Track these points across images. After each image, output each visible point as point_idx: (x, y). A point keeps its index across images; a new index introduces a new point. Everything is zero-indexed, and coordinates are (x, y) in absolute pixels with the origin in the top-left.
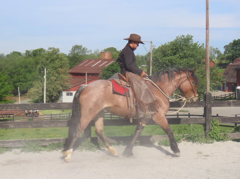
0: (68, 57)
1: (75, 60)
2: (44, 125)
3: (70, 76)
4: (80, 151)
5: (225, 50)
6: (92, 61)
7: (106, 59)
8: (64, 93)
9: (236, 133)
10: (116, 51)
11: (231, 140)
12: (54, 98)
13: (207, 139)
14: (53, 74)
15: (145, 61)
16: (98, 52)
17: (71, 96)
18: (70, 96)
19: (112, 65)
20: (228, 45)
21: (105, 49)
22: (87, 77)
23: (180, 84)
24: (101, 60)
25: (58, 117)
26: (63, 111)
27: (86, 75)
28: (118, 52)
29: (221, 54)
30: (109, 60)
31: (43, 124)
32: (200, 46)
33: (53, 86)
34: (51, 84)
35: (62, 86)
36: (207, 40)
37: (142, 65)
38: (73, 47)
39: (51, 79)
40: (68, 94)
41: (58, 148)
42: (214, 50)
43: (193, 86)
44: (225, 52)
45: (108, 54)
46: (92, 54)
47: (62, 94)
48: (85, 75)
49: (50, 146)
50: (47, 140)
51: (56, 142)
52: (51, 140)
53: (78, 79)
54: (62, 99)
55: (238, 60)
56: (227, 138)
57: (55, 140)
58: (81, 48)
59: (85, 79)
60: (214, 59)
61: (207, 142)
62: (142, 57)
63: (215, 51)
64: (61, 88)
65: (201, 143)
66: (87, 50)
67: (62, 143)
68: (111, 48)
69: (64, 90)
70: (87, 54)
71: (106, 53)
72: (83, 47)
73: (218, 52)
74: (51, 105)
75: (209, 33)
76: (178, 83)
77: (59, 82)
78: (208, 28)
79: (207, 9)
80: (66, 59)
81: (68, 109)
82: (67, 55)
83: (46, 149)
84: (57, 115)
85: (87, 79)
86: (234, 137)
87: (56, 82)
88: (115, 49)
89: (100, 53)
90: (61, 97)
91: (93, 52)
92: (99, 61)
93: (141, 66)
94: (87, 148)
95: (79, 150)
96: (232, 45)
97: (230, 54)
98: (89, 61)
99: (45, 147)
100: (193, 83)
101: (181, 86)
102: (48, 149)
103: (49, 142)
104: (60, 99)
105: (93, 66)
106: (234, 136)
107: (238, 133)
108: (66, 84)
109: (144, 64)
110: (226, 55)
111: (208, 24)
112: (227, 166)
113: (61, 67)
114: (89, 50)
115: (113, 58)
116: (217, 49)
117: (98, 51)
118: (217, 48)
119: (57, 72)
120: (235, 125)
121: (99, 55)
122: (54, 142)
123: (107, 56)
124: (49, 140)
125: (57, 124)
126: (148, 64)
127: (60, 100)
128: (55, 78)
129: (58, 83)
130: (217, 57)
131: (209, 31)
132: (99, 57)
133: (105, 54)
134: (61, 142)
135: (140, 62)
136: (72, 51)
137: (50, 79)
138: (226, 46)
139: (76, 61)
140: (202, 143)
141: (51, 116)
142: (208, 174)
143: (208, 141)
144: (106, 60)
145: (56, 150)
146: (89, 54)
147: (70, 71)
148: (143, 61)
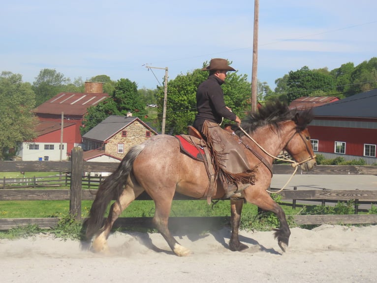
0: (33, 88)
1: (44, 93)
2: (6, 197)
3: (36, 118)
4: (63, 240)
5: (278, 86)
6: (72, 95)
7: (94, 92)
8: (25, 146)
9: (306, 216)
10: (110, 81)
11: (298, 226)
12: (8, 153)
13: (262, 225)
14: (8, 114)
15: (154, 98)
16: (80, 82)
17: (36, 150)
18: (34, 150)
19: (104, 103)
20: (282, 78)
21: (92, 78)
22: (64, 121)
23: (287, 142)
24: (86, 94)
25: (16, 183)
26: (24, 174)
27: (63, 117)
28: (113, 83)
29: (270, 92)
30: (98, 96)
31: (4, 195)
32: (241, 78)
33: (7, 133)
34: (4, 130)
35: (22, 133)
36: (254, 70)
37: (149, 104)
38: (41, 72)
39: (5, 122)
40: (31, 147)
41: (27, 234)
42: (260, 85)
43: (307, 144)
44: (277, 90)
45: (96, 86)
46: (71, 85)
47: (21, 147)
48: (61, 118)
49: (14, 231)
50: (10, 221)
51: (24, 224)
52: (15, 222)
53: (49, 123)
54: (22, 154)
55: (297, 102)
56: (292, 223)
57: (23, 221)
58: (53, 75)
59: (61, 124)
60: (261, 100)
61: (262, 229)
62: (150, 92)
63: (261, 87)
64: (20, 137)
65: (253, 230)
66: (63, 78)
67: (33, 227)
68: (102, 76)
69: (25, 141)
70: (63, 83)
71: (94, 84)
72: (57, 72)
73: (267, 88)
74: (18, 164)
75: (257, 58)
76: (284, 140)
77: (17, 127)
78: (255, 50)
79: (256, 21)
80: (32, 91)
81: (45, 171)
82: (32, 84)
83: (7, 235)
84: (13, 179)
85: (64, 123)
86: (303, 222)
87: (13, 127)
88: (109, 78)
89: (84, 83)
90: (20, 151)
91: (72, 82)
92: (82, 96)
93: (147, 106)
94: (74, 235)
95: (61, 239)
96: (287, 79)
97: (285, 93)
98: (67, 95)
99: (6, 231)
100: (307, 138)
101: (289, 144)
102: (11, 235)
103: (12, 224)
104: (18, 154)
105: (72, 104)
106: (304, 220)
107: (310, 215)
108: (30, 131)
109: (152, 104)
110: (279, 94)
111: (257, 44)
112: (296, 267)
113: (22, 104)
114: (67, 78)
115: (104, 92)
116: (266, 85)
117: (81, 80)
118: (265, 83)
119: (15, 111)
120: (293, 203)
121: (83, 87)
122: (20, 225)
123: (95, 88)
124: (12, 222)
125: (26, 196)
126: (161, 103)
127: (18, 156)
128: (11, 121)
129: (15, 128)
130: (265, 97)
131: (257, 55)
132: (82, 90)
133: (92, 86)
134: (32, 224)
135: (147, 99)
136: (39, 79)
137: (3, 122)
138: (279, 79)
139: (45, 95)
140: (255, 231)
141: (4, 181)
142: (268, 280)
143: (264, 227)
144: (93, 95)
145: (24, 237)
146: (66, 84)
147: (36, 110)
148: (150, 98)
